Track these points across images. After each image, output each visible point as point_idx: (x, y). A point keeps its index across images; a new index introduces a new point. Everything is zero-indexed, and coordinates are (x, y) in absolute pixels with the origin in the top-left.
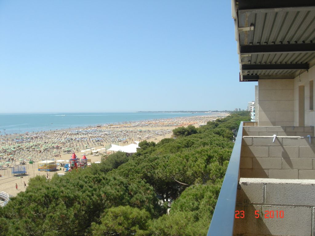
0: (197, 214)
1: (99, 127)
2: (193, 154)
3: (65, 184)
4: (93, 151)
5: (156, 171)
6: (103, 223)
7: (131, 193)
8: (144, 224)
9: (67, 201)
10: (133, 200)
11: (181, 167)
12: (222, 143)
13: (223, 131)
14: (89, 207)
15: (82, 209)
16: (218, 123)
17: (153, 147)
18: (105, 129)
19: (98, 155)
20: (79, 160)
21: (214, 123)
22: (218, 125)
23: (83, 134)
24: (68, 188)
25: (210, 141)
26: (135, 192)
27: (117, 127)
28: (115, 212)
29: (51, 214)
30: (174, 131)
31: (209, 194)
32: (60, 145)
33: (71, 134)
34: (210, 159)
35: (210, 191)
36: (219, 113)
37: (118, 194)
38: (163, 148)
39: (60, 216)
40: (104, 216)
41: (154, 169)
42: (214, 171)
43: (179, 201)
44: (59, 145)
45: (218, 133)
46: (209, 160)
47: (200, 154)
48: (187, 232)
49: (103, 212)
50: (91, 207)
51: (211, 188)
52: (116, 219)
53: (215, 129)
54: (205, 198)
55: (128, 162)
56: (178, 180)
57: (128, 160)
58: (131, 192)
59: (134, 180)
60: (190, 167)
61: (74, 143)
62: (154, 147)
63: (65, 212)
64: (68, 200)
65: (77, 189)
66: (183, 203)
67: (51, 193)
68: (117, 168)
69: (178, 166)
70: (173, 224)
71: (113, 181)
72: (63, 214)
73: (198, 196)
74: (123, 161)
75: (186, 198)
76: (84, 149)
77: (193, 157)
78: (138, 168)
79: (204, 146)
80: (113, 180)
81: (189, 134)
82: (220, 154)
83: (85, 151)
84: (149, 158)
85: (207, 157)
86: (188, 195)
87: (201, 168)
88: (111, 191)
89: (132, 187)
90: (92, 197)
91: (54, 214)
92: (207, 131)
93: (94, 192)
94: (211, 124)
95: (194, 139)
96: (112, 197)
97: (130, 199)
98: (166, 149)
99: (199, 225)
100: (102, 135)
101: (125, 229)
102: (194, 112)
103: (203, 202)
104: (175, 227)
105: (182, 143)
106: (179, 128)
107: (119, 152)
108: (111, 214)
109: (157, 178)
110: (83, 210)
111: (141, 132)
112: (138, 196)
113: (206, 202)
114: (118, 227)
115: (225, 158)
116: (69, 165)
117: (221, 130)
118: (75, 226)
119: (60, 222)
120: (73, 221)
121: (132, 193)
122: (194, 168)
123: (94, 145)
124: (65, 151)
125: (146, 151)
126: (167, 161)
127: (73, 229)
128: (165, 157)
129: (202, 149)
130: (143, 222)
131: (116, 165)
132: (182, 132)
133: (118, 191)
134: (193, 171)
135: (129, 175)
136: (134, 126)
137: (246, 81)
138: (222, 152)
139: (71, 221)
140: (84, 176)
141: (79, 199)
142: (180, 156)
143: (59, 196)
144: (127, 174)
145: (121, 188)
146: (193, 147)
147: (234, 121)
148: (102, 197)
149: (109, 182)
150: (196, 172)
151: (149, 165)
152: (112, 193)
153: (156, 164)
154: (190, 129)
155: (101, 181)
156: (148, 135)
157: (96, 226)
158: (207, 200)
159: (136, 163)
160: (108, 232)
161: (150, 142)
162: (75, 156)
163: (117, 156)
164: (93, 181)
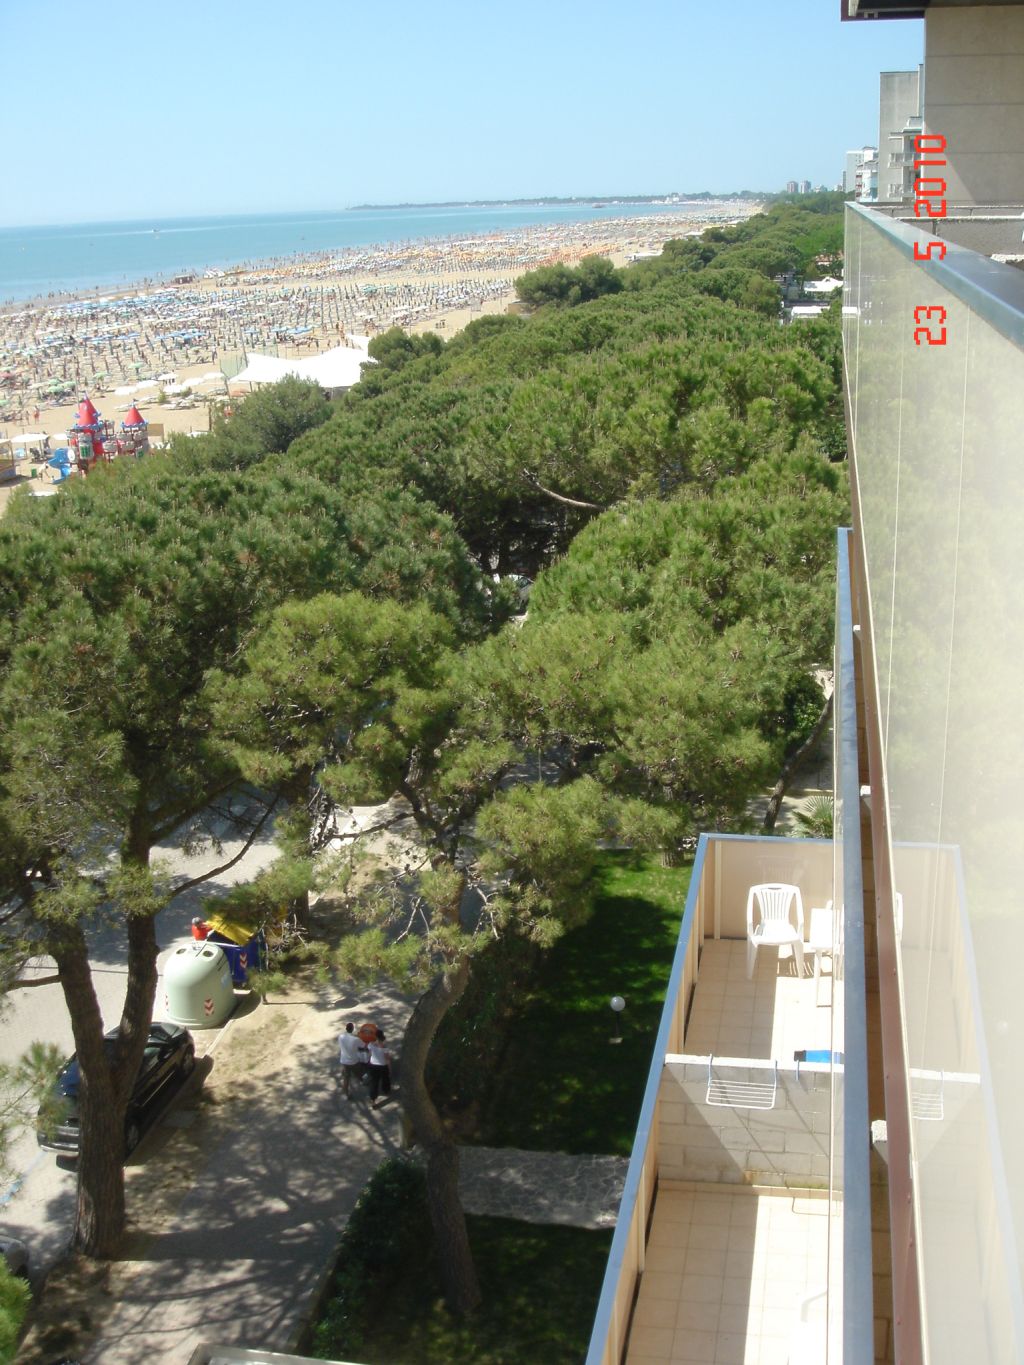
0: (644, 623)
1: (185, 281)
2: (617, 374)
3: (76, 520)
4: (170, 390)
5: (458, 454)
6: (253, 669)
7: (360, 543)
8: (424, 665)
9: (96, 587)
10: (373, 571)
11: (565, 430)
12: (738, 329)
13: (738, 281)
14: (187, 607)
15: (158, 616)
16: (713, 245)
17: (432, 355)
18: (213, 289)
19: (193, 406)
20: (110, 431)
21: (696, 247)
22: (715, 254)
23: (118, 317)
24: (92, 534)
25: (686, 319)
26: (376, 539)
27: (266, 281)
28: (302, 620)
29: (30, 644)
30: (519, 284)
31: (690, 537)
32: (19, 370)
33: (62, 319)
34: (689, 392)
35: (697, 525)
36: (716, 202)
37: (308, 549)
38: (480, 359)
39: (70, 648)
40: (254, 642)
41: (448, 444)
42: (706, 443)
43: (562, 572)
44: (14, 372)
45: (716, 290)
46: (684, 396)
47: (646, 373)
48: (606, 692)
49: (249, 626)
50: (198, 608)
51: (699, 514)
52: (309, 649)
53: (701, 272)
54: (675, 557)
55: (331, 422)
56: (556, 487)
57: (332, 412)
58: (359, 538)
59: (365, 493)
60: (602, 428)
61: (82, 360)
62: (438, 354)
63: (90, 629)
64: (100, 580)
65: (130, 535)
66: (583, 579)
67: (23, 558)
68: (285, 451)
69: (552, 425)
70: (550, 659)
71: (279, 497)
72: (84, 639)
73: (643, 550)
74: (310, 418)
75: (595, 559)
76: (126, 380)
77: (617, 388)
78: (377, 443)
79: (661, 341)
80: (283, 491)
81: (587, 294)
82: (730, 372)
83: (131, 389)
84: (422, 397)
85: (676, 382)
86: (603, 544)
87: (653, 433)
88: (274, 535)
89: (361, 517)
90: (199, 565)
91: (44, 642)
92: (667, 280)
93: (205, 545)
94: (682, 254)
95: (611, 312)
96: (282, 562)
97: (361, 565)
98: (492, 361)
99: (655, 664)
100: (200, 316)
101: (351, 686)
102: (604, 200)
103: (668, 570)
104: (558, 672)
105: (562, 330)
106: (542, 270)
107: (290, 382)
108: (287, 631)
109: (462, 482)
110: (163, 622)
111: (372, 294)
112: (393, 554)
113: (680, 572)
114: (319, 679)
115: (754, 387)
116: (71, 455)
117: (729, 276)
118: (138, 688)
119: (75, 673)
120: (126, 670)
121: (365, 545)
122: (623, 434)
123: (172, 364)
124: (46, 397)
125: (403, 374)
126: (505, 409)
127: (130, 702)
128: (491, 392)
129: (652, 351)
130: (424, 656)
131: (277, 437)
132: (556, 290)
133: (307, 537)
134: (617, 447)
135: (339, 473)
136: (341, 273)
137: (871, 17)
138: (742, 360)
139: (120, 669)
140: (152, 482)
141: (145, 576)
142: (558, 385)
143: (58, 568)
144: (332, 469)
145: (317, 523)
146: (612, 347)
147: (781, 238)
148: (238, 562)
149: (263, 499)
150: (631, 452)
151: (427, 426)
152: (282, 546)
153: (457, 420)
154: (592, 272)
155: (230, 498)
156: (406, 307)
157: (224, 684)
158: (683, 564)
159: (369, 424)
160: (277, 704)
161: (421, 336)
162: (92, 414)
163: (282, 399)
164: (196, 498)
